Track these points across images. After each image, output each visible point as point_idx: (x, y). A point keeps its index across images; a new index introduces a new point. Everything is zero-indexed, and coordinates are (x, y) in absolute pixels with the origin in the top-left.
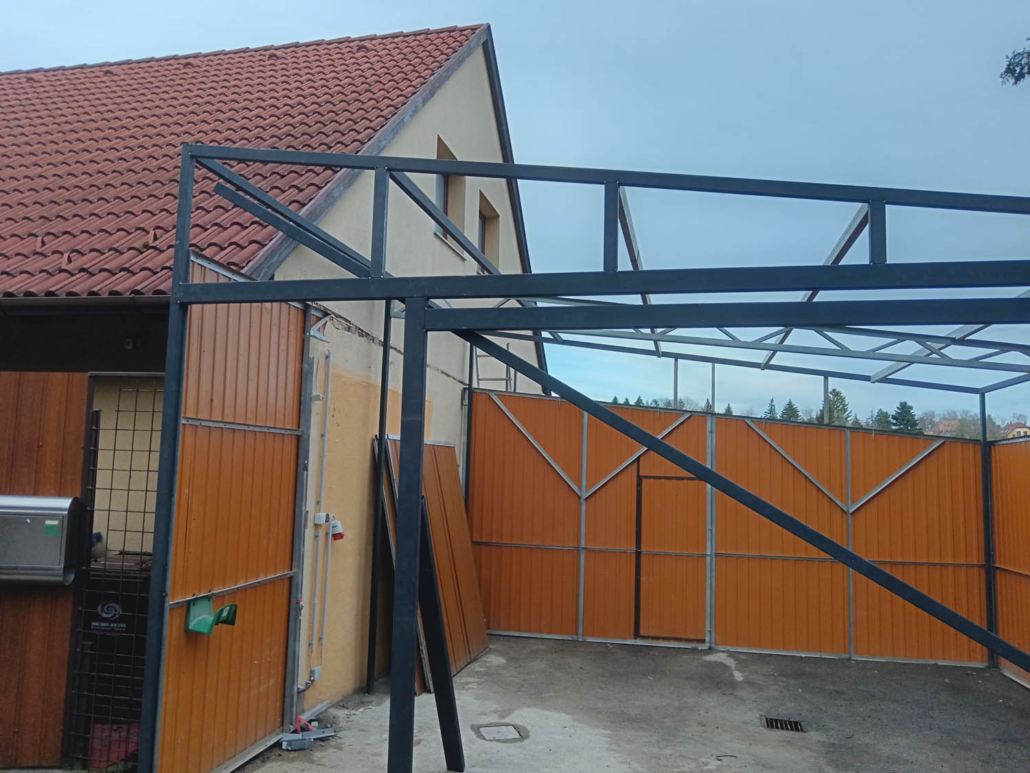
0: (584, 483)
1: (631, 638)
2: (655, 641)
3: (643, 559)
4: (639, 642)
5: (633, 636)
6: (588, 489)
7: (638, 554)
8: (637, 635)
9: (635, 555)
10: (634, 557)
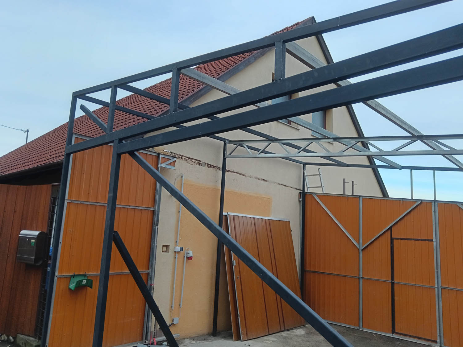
0: (361, 241)
1: (389, 333)
2: (405, 337)
3: (396, 287)
4: (395, 336)
5: (391, 332)
6: (363, 245)
7: (393, 284)
8: (393, 332)
9: (391, 283)
10: (390, 285)
